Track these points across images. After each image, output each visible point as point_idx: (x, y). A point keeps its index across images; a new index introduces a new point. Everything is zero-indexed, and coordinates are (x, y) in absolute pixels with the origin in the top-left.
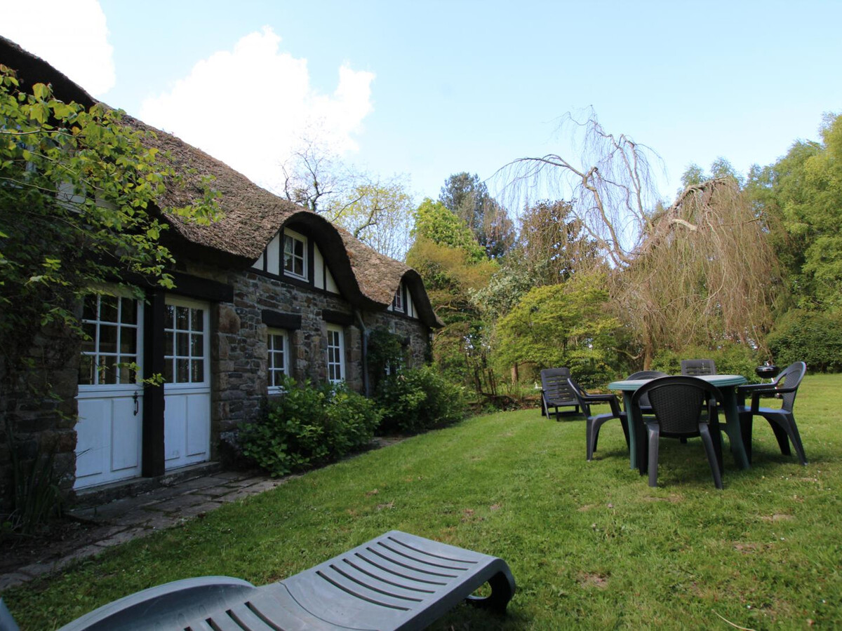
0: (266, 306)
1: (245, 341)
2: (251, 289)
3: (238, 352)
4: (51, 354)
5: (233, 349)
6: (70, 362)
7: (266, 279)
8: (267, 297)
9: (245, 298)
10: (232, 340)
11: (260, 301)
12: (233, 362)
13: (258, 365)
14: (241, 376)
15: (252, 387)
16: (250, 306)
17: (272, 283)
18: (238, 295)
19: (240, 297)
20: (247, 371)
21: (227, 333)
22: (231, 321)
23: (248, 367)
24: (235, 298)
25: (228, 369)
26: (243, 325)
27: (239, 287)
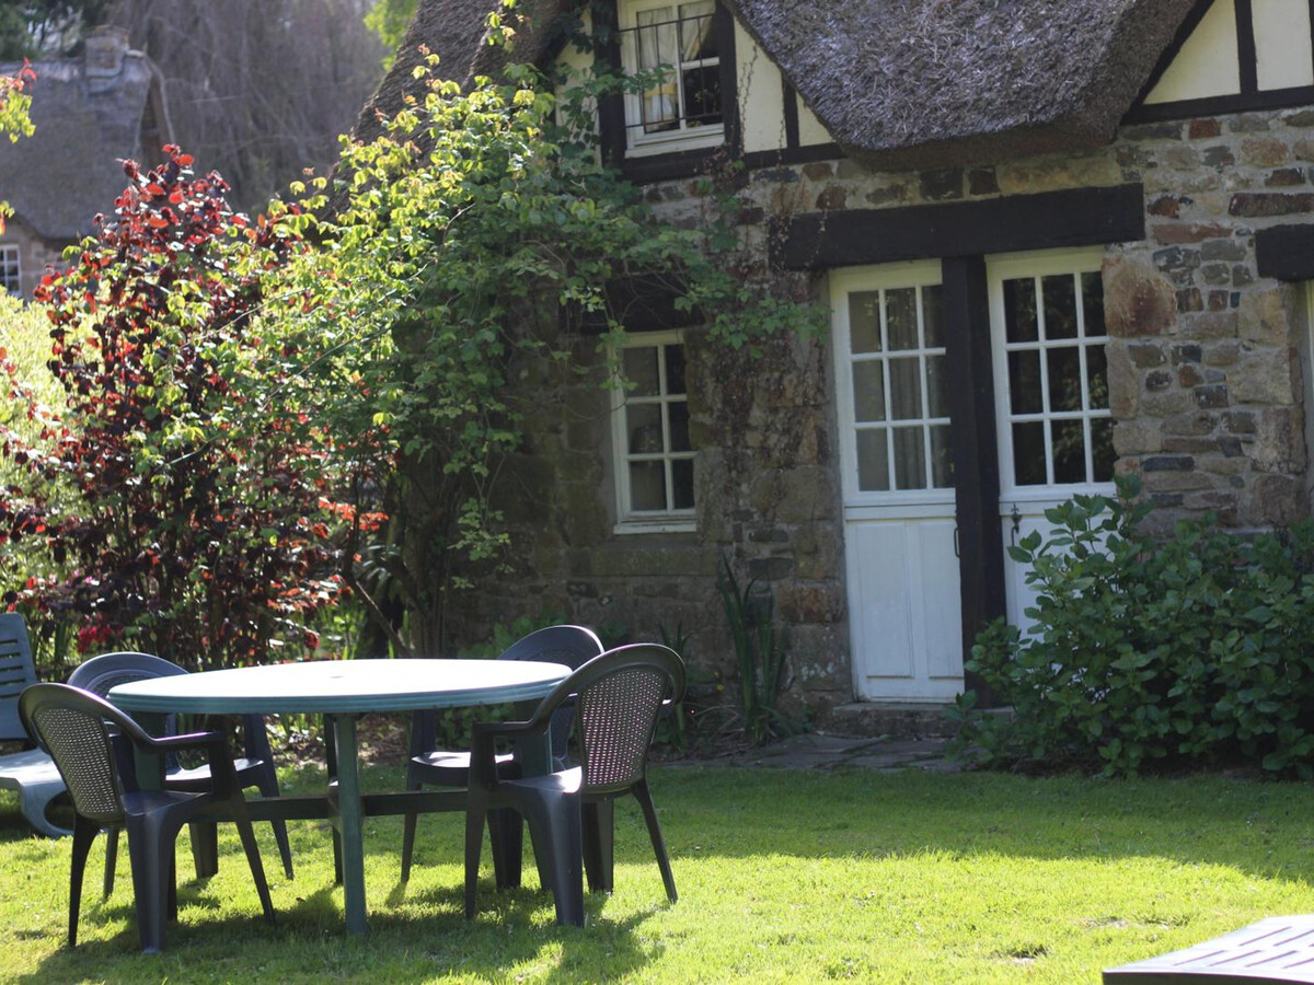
0: (1267, 215)
1: (1193, 353)
2: (1205, 173)
3: (1174, 388)
4: (773, 439)
5: (1155, 383)
6: (801, 452)
7: (1262, 115)
8: (1268, 183)
9: (1183, 209)
10: (1147, 357)
11: (1240, 206)
12: (1160, 422)
13: (1248, 427)
14: (1187, 465)
15: (1228, 498)
16: (1204, 233)
17: (1289, 121)
18: (1157, 209)
19: (1165, 213)
20: (1209, 447)
21: (1132, 335)
22: (1137, 300)
23: (1213, 436)
24: (1151, 221)
25: (1139, 448)
26: (1185, 301)
27: (1159, 179)
